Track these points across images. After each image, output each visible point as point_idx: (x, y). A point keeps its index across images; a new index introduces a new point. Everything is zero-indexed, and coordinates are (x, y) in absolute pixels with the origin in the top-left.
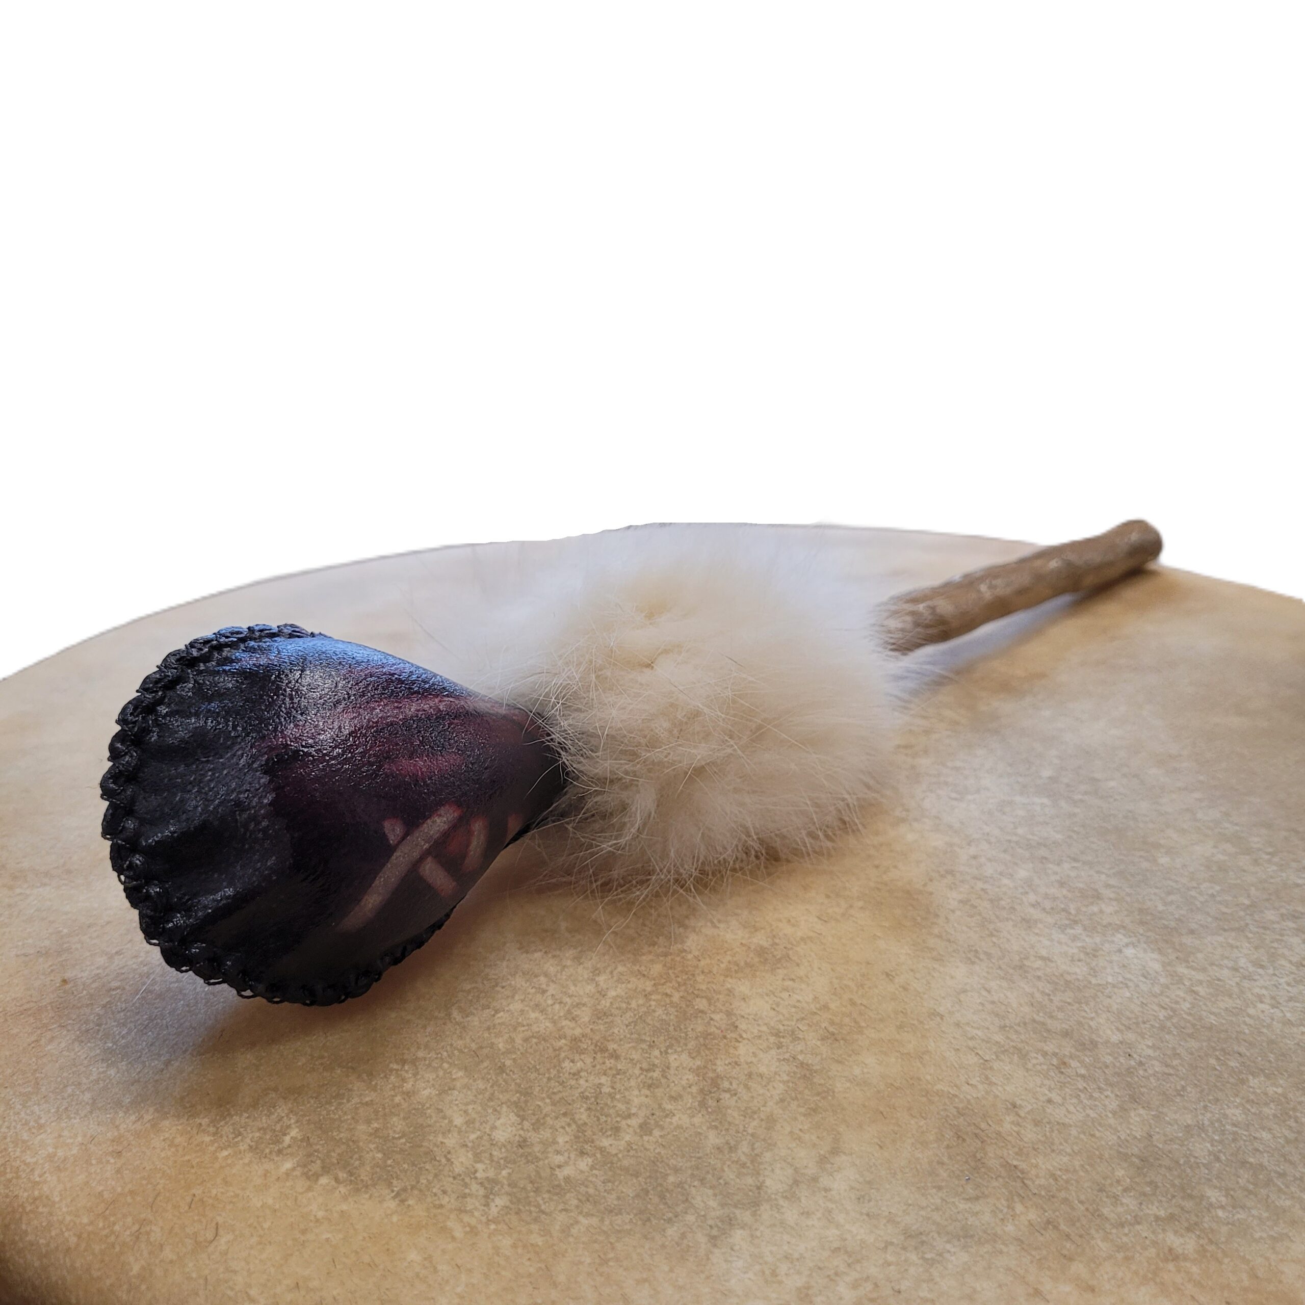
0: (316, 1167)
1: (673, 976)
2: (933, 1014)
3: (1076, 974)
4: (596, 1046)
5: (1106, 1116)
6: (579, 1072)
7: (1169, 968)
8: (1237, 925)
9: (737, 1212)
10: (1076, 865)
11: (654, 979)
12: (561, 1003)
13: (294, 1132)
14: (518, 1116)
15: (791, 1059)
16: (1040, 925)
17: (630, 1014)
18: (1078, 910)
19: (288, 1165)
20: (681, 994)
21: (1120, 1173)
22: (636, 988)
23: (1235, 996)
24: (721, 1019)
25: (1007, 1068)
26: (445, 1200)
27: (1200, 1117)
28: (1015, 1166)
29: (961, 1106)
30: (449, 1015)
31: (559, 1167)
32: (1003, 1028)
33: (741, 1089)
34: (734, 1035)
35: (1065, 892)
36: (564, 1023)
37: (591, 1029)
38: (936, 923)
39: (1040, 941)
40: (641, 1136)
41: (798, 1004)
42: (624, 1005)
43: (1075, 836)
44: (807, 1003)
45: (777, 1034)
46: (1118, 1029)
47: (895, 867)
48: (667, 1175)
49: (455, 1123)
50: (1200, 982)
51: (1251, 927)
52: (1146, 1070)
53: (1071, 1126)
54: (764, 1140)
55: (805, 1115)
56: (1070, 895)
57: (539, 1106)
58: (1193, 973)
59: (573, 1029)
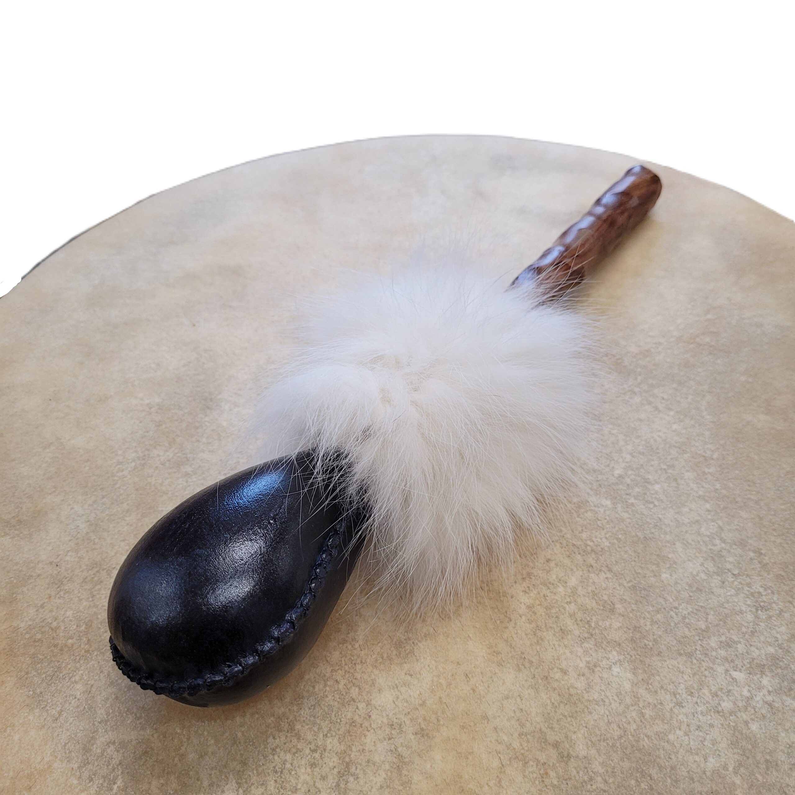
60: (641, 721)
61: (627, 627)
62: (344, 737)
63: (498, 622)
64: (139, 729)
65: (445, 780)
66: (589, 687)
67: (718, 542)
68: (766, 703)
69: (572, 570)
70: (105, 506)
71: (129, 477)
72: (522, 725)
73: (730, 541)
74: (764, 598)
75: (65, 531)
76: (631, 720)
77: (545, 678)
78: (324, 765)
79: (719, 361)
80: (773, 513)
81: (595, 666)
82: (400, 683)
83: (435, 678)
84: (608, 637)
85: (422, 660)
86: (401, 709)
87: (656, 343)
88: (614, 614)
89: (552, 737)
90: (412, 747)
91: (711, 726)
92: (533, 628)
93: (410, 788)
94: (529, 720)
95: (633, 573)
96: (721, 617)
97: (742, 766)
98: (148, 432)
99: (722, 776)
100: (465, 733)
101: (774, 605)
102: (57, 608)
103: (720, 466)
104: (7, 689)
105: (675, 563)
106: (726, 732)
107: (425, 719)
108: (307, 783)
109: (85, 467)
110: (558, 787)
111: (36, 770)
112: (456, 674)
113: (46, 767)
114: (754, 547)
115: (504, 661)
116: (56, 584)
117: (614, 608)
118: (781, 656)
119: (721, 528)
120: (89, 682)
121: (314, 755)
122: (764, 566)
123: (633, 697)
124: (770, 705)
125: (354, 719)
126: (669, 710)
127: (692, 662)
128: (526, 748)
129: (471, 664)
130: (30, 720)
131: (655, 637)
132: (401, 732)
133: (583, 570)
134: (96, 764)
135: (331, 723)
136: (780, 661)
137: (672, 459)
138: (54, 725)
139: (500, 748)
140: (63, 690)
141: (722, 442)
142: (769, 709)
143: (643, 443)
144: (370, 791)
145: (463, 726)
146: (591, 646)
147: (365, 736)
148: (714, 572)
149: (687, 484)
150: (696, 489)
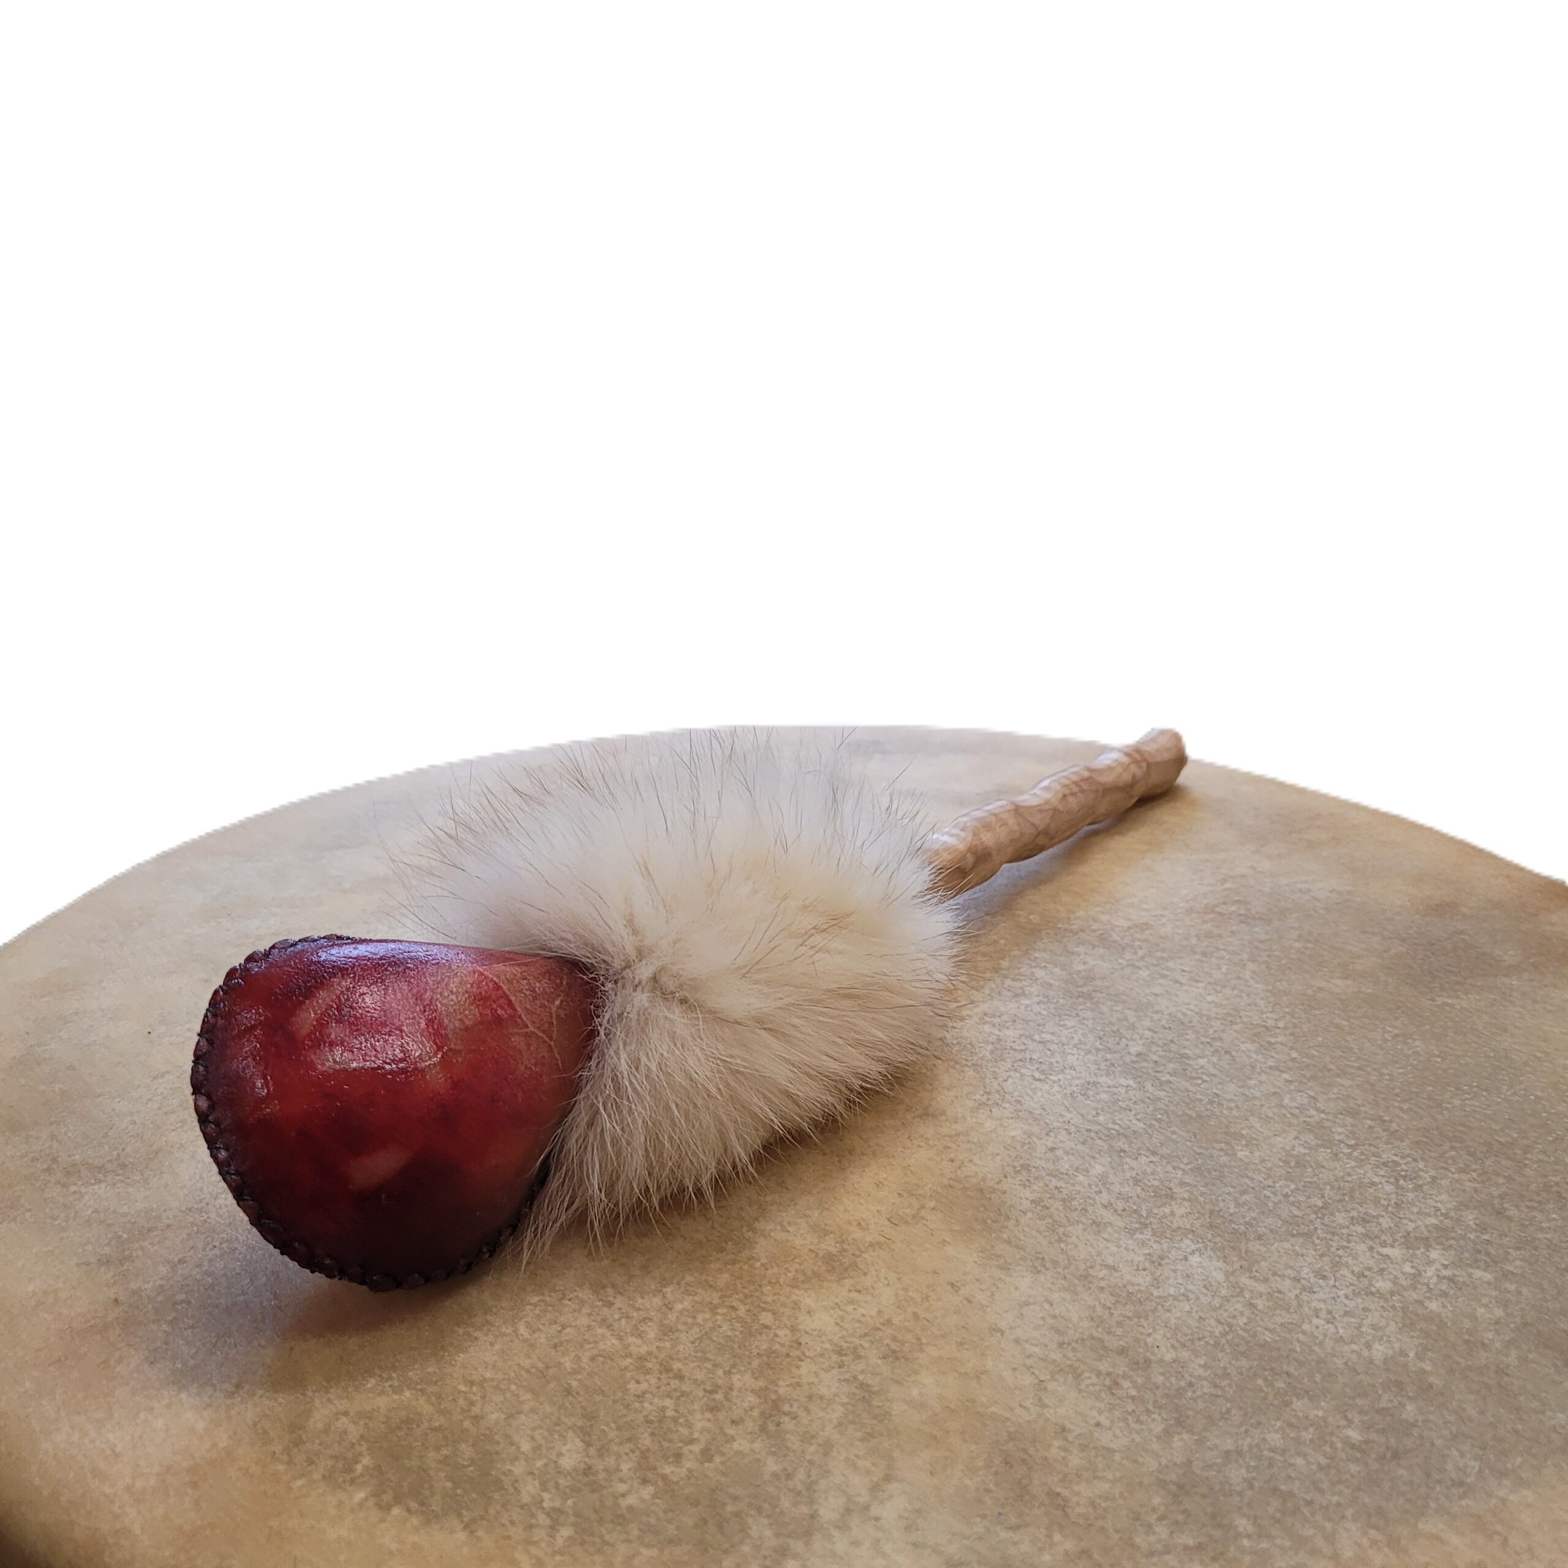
0: (388, 1497)
1: (739, 1286)
2: (994, 1330)
3: (1139, 1285)
4: (661, 1364)
5: (1151, 1440)
6: (644, 1393)
7: (1232, 1279)
8: (1306, 1231)
9: (791, 1542)
10: (1154, 1159)
11: (721, 1290)
12: (627, 1317)
13: (366, 1461)
14: (583, 1441)
15: (852, 1379)
16: (1109, 1229)
17: (696, 1329)
18: (1150, 1212)
19: (360, 1495)
20: (747, 1307)
21: (1156, 1501)
22: (703, 1301)
23: (1292, 1310)
24: (786, 1336)
25: (1060, 1389)
26: (512, 1531)
27: (1240, 1442)
28: (1058, 1494)
29: (1012, 1429)
30: (516, 1331)
31: (623, 1495)
32: (1061, 1345)
33: (802, 1414)
34: (798, 1353)
35: (1139, 1190)
36: (631, 1340)
37: (657, 1347)
38: (1006, 1227)
39: (1107, 1248)
40: (702, 1463)
41: (863, 1319)
42: (690, 1320)
43: (1157, 1125)
44: (872, 1317)
45: (840, 1352)
46: (1173, 1346)
47: (971, 1161)
48: (725, 1504)
49: (522, 1450)
50: (1261, 1295)
51: (1319, 1231)
52: (1194, 1392)
53: (1115, 1451)
54: (820, 1466)
55: (861, 1440)
56: (1143, 1195)
57: (604, 1430)
58: (1256, 1284)
59: (639, 1346)
60: (1253, 1313)
61: (1198, 1212)
62: (761, 1372)
63: (989, 1222)
64: (390, 1392)
65: (948, 1407)
66: (1157, 1282)
67: (1313, 1112)
68: (1444, 1278)
69: (1093, 1157)
72: (1061, 1333)
73: (1332, 1111)
74: (1404, 1167)
76: (1235, 1313)
77: (1083, 1278)
79: (1257, 929)
81: (1162, 1259)
82: (841, 1301)
83: (899, 1292)
84: (1172, 1226)
85: (873, 1273)
86: (851, 1332)
87: (1155, 916)
88: (1175, 1200)
89: (1112, 1342)
90: (881, 1374)
91: (1366, 1310)
92: (1048, 1224)
93: (890, 1421)
94: (1070, 1326)
97: (1429, 1350)
99: (1400, 1364)
100: (967, 1350)
101: (1421, 1173)
103: (1292, 1034)
105: (1254, 1139)
106: (1391, 1315)
107: (894, 1339)
108: (709, 1431)
110: (1139, 1398)
112: (934, 1284)
113: (222, 1454)
114: (1371, 1114)
115: (1010, 1264)
117: (1173, 1193)
118: (1449, 1226)
119: (1314, 1098)
121: (712, 1397)
122: (1393, 1133)
123: (1231, 1288)
124: (1451, 1279)
125: (774, 1348)
126: (1293, 1297)
127: (1313, 1243)
128: (1074, 1359)
129: (956, 1271)
131: (1247, 1219)
132: (858, 1357)
133: (1111, 1157)
135: (734, 1356)
136: (1451, 1232)
137: (1215, 1031)
139: (1029, 1362)
141: (1287, 1010)
142: (1451, 1285)
143: (1167, 1017)
144: (822, 1430)
145: (961, 1343)
146: (1148, 1237)
147: (797, 1367)
148: (1317, 1145)
149: (1248, 1056)
150: (1263, 1060)
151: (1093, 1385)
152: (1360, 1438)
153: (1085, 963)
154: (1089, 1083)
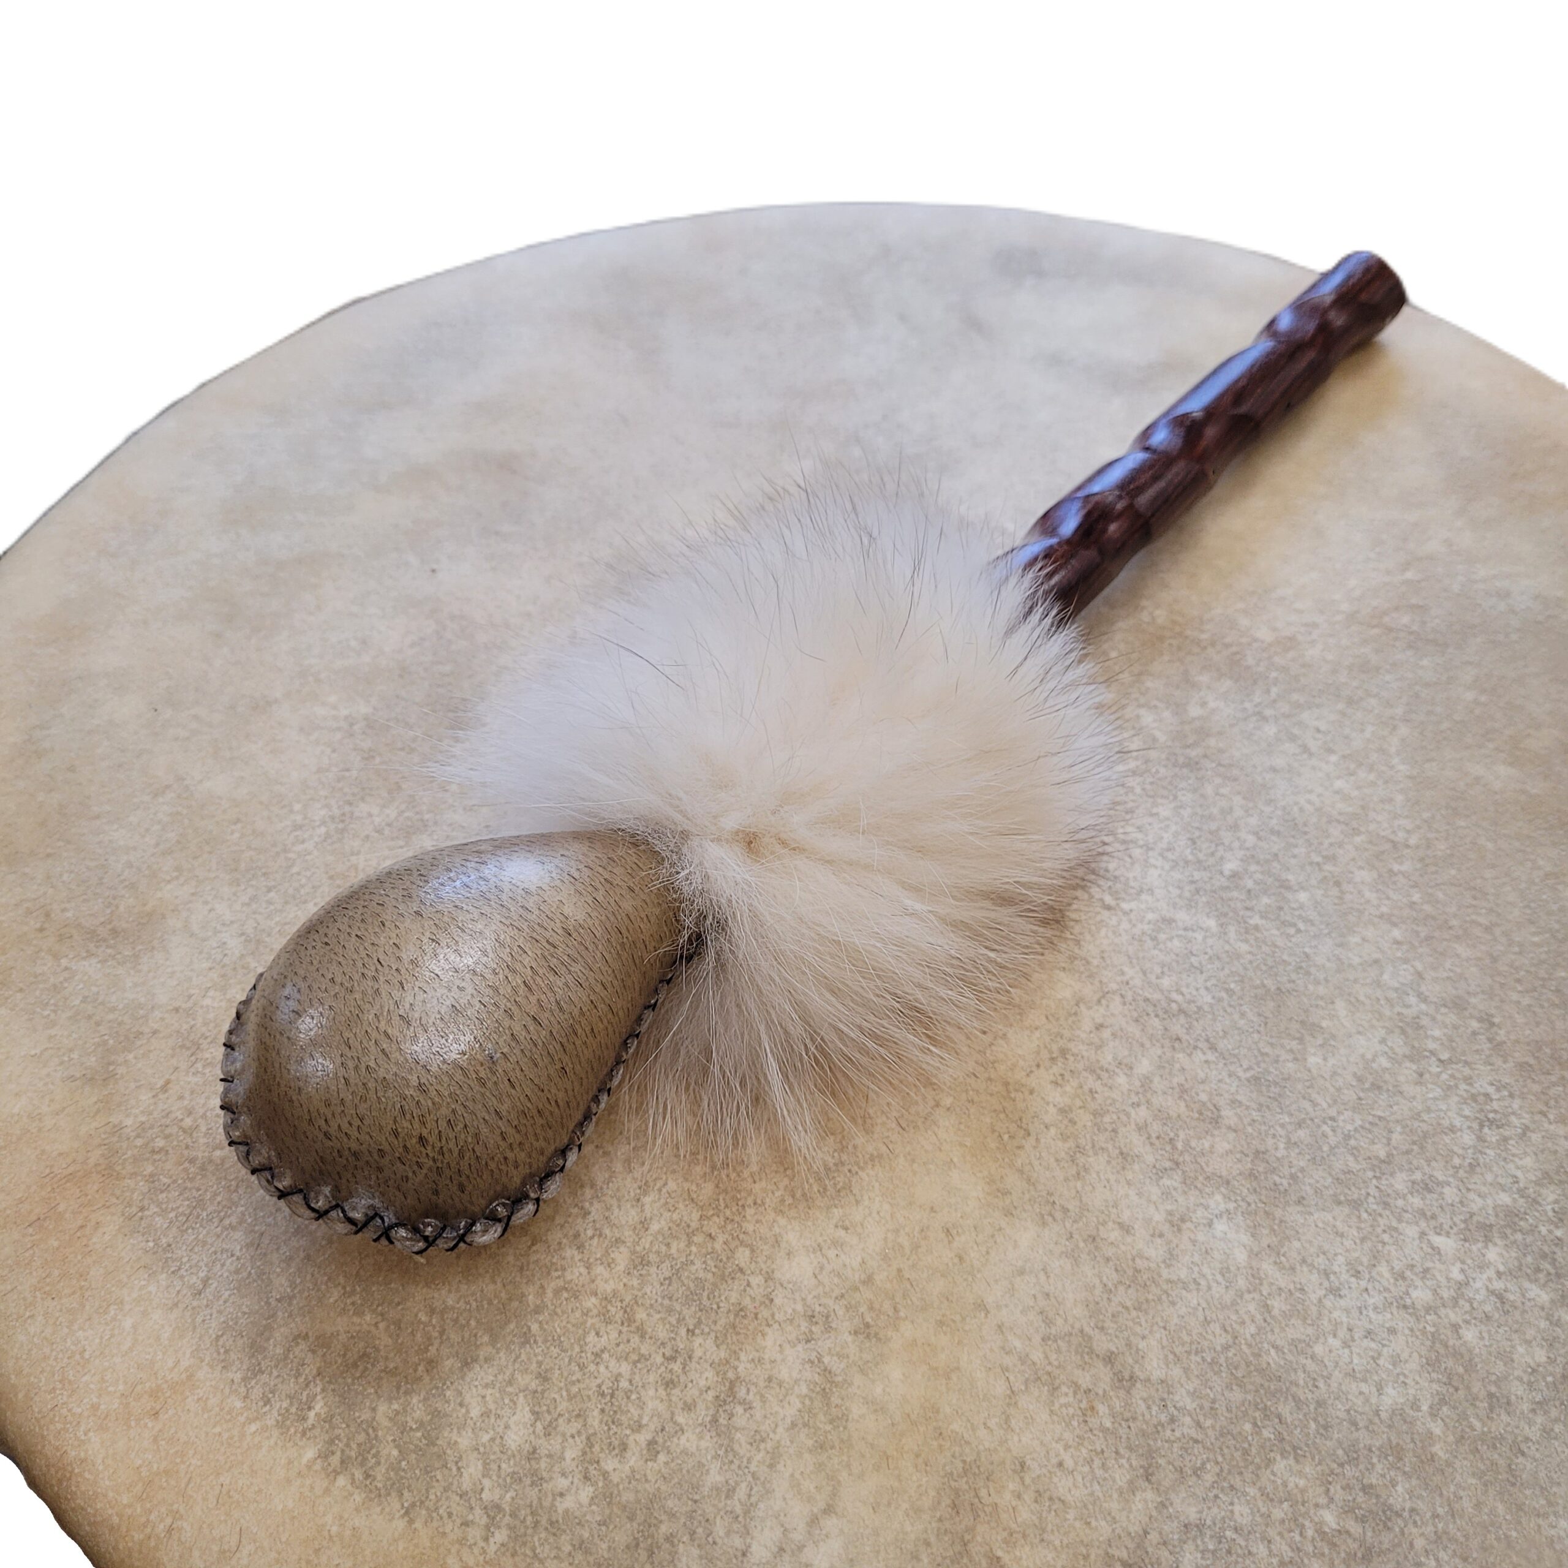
2: (979, 1307)
3: (1150, 1258)
7: (1254, 1263)
11: (702, 1208)
12: (600, 1236)
15: (816, 1361)
17: (668, 1264)
19: (310, 1454)
20: (725, 1237)
22: (681, 1221)
24: (759, 1286)
26: (449, 1527)
27: (1205, 1512)
28: (998, 1559)
29: (969, 1458)
32: (1045, 1339)
34: (766, 1314)
35: (1182, 1106)
37: (625, 1285)
38: (1023, 1148)
40: (646, 1461)
41: (842, 1271)
43: (1226, 1000)
44: (853, 1269)
45: (811, 1318)
46: (1165, 1359)
47: (1005, 1036)
50: (1280, 1292)
53: (1070, 1506)
54: (763, 1483)
56: (1186, 1115)
57: (555, 1401)
59: (606, 1281)
60: (1265, 1321)
61: (1242, 1152)
62: (725, 1335)
63: (1006, 1137)
64: (351, 1313)
65: (909, 1415)
66: (1171, 1257)
68: (1493, 1292)
69: (1142, 1045)
70: (272, 907)
71: (316, 853)
72: (1049, 1322)
73: (1435, 1000)
74: (1495, 1105)
75: (201, 953)
76: (1246, 1318)
77: (1090, 1240)
78: (690, 1385)
79: (1425, 662)
80: (1517, 949)
81: (1183, 1220)
82: (825, 1241)
83: (889, 1235)
84: (1206, 1169)
85: (866, 1203)
86: (827, 1289)
87: (1306, 625)
88: (1219, 1128)
89: (1103, 1344)
90: (848, 1357)
91: (1392, 1331)
92: (1070, 1148)
93: (845, 1428)
94: (1061, 1312)
95: (1256, 1052)
96: (1416, 1138)
97: (1446, 1403)
98: (348, 770)
99: (1408, 1420)
100: (945, 1334)
101: (1513, 1119)
102: (192, 1093)
103: (1422, 860)
104: (107, 1237)
105: (1333, 1037)
106: (1418, 1343)
107: (871, 1308)
108: (659, 1416)
109: (232, 833)
110: (1112, 1433)
111: (166, 1382)
112: (928, 1228)
113: (184, 1376)
114: (1481, 1011)
115: (1015, 1208)
116: (188, 1049)
117: (1219, 1116)
118: (1522, 1210)
119: (1420, 975)
120: (257, 1228)
121: (670, 1367)
122: (1498, 1047)
123: (1250, 1277)
124: (1501, 1297)
125: (743, 1304)
126: (1315, 1302)
127: (1359, 1217)
128: (1056, 1363)
129: (956, 1210)
130: (150, 1293)
131: (1293, 1170)
132: (828, 1329)
133: (1163, 1047)
134: (275, 1373)
135: (701, 1310)
136: (1521, 1219)
137: (1331, 844)
138: (195, 1303)
139: (1008, 1361)
140: (209, 1241)
141: (1426, 815)
142: (1498, 1305)
143: (1279, 813)
144: (774, 1432)
145: (941, 1321)
146: (1176, 1184)
147: (763, 1335)
148: (1405, 1056)
149: (1359, 892)
150: (1375, 902)
151: (1066, 1406)
152: (1334, 1526)
153: (1204, 704)
154: (1164, 920)
